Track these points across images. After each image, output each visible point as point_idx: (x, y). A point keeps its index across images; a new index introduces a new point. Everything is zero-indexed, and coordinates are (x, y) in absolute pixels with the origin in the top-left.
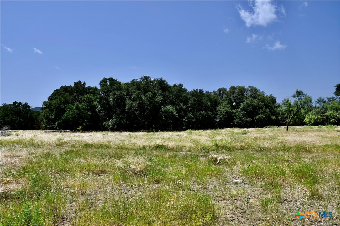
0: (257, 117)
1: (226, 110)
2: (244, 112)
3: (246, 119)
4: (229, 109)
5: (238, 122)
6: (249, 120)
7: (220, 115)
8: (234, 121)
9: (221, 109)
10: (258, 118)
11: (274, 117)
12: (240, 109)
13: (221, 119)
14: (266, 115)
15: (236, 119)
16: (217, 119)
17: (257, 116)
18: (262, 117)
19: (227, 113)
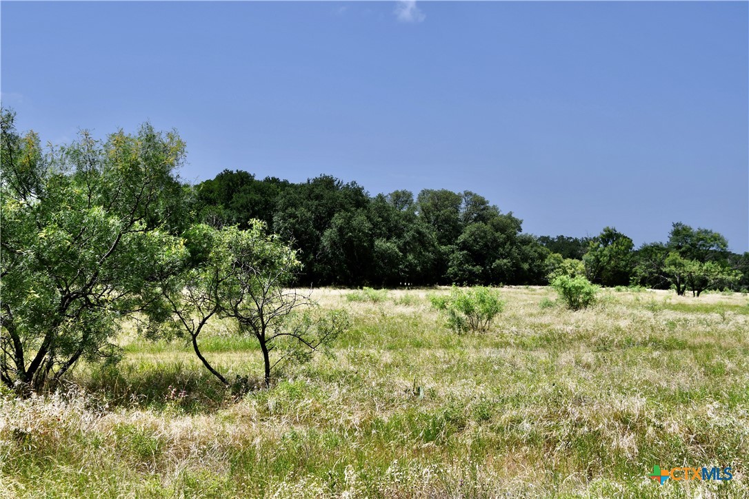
0: (494, 265)
2: (465, 252)
3: (470, 267)
5: (456, 274)
6: (478, 269)
8: (448, 271)
10: (495, 267)
11: (526, 266)
12: (457, 244)
14: (512, 260)
15: (451, 267)
17: (494, 262)
18: (505, 264)
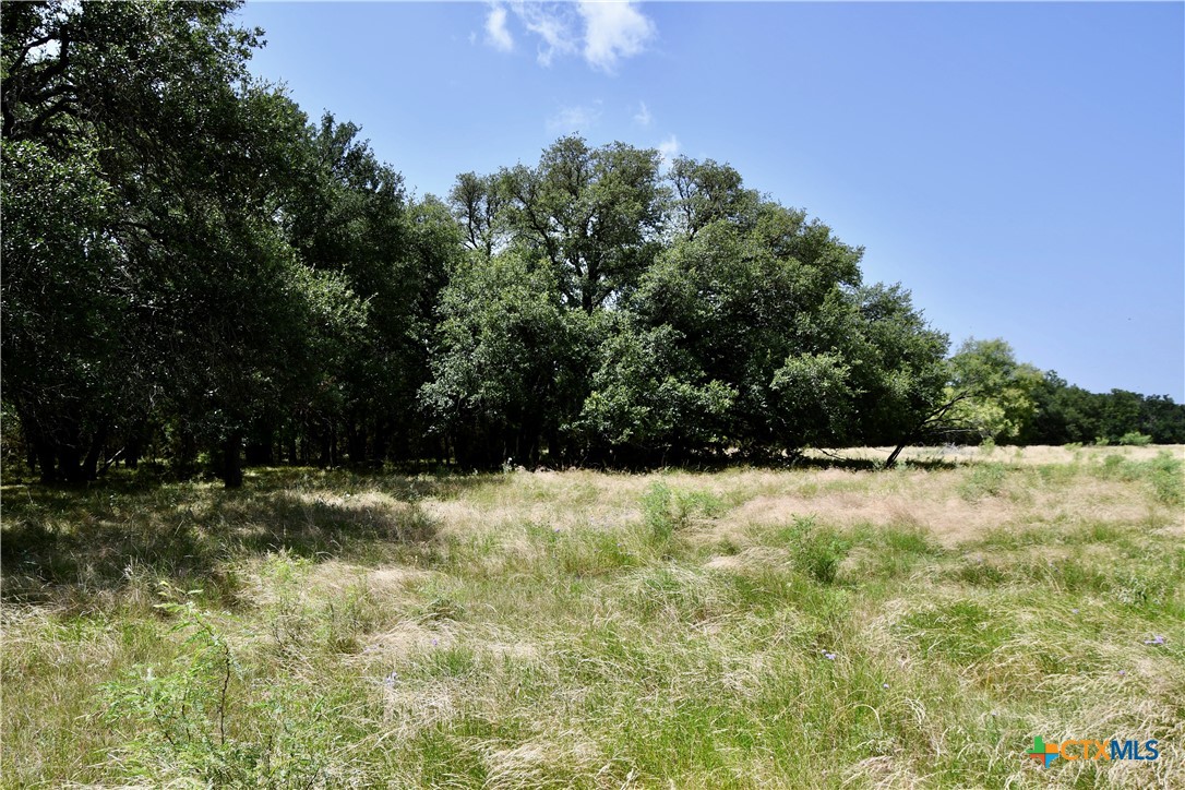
0: (780, 377)
1: (512, 309)
2: (666, 329)
3: (686, 388)
4: (541, 306)
5: (620, 418)
6: (718, 395)
7: (467, 351)
8: (588, 405)
9: (470, 306)
10: (785, 387)
13: (471, 384)
15: (602, 387)
16: (436, 393)
17: (780, 364)
18: (823, 374)
19: (526, 332)
